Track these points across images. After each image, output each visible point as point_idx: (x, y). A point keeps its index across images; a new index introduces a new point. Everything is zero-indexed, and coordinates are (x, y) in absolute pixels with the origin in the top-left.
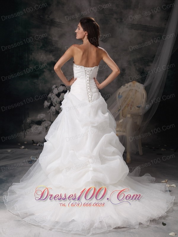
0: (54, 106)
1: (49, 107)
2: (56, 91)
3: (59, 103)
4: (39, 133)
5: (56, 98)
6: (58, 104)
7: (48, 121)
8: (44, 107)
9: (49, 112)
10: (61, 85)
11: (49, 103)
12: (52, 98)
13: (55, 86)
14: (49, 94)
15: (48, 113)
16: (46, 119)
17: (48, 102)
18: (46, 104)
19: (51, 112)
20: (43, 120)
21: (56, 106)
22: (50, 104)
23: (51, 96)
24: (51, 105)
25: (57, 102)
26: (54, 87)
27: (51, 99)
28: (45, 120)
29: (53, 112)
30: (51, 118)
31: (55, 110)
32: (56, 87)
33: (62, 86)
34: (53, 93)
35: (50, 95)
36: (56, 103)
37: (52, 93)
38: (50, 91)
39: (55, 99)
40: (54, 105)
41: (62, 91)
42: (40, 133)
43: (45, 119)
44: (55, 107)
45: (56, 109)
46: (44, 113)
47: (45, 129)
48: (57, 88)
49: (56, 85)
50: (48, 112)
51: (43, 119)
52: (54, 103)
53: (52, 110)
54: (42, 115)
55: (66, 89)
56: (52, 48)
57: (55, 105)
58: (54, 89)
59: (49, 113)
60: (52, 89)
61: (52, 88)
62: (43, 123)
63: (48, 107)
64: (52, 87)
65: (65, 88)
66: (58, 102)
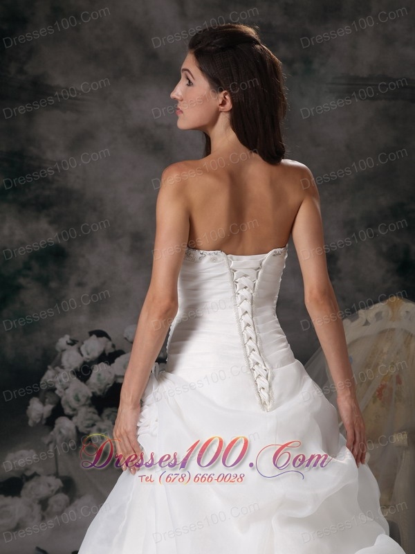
0: (70, 417)
1: (50, 422)
2: (72, 359)
3: (89, 402)
4: (13, 525)
5: (76, 383)
6: (84, 405)
7: (49, 475)
8: (30, 423)
9: (50, 442)
10: (91, 334)
11: (49, 408)
12: (58, 386)
13: (67, 338)
14: (44, 370)
15: (48, 445)
16: (39, 470)
17: (43, 402)
18: (37, 409)
19: (58, 438)
20: (28, 473)
21: (76, 415)
22: (54, 411)
23: (55, 380)
24: (58, 411)
25: (78, 400)
26: (63, 341)
27: (53, 390)
28: (35, 475)
29: (67, 440)
30: (61, 465)
31: (74, 431)
32: (73, 343)
33: (94, 337)
34: (62, 368)
35: (49, 376)
36: (74, 404)
37: (58, 368)
38: (50, 358)
39: (72, 391)
40: (68, 411)
41: (96, 354)
42: (17, 528)
43: (35, 469)
44: (75, 419)
45: (77, 428)
46: (28, 448)
47: (37, 508)
48: (75, 347)
49: (70, 334)
50: (47, 441)
51: (27, 469)
52: (67, 402)
53: (64, 432)
54: (22, 456)
55: (113, 346)
56: (47, 193)
57: (74, 410)
58: (63, 350)
59: (51, 446)
60: (57, 352)
61: (58, 349)
62: (29, 486)
63: (44, 422)
64: (55, 343)
65: (110, 343)
66: (83, 400)
